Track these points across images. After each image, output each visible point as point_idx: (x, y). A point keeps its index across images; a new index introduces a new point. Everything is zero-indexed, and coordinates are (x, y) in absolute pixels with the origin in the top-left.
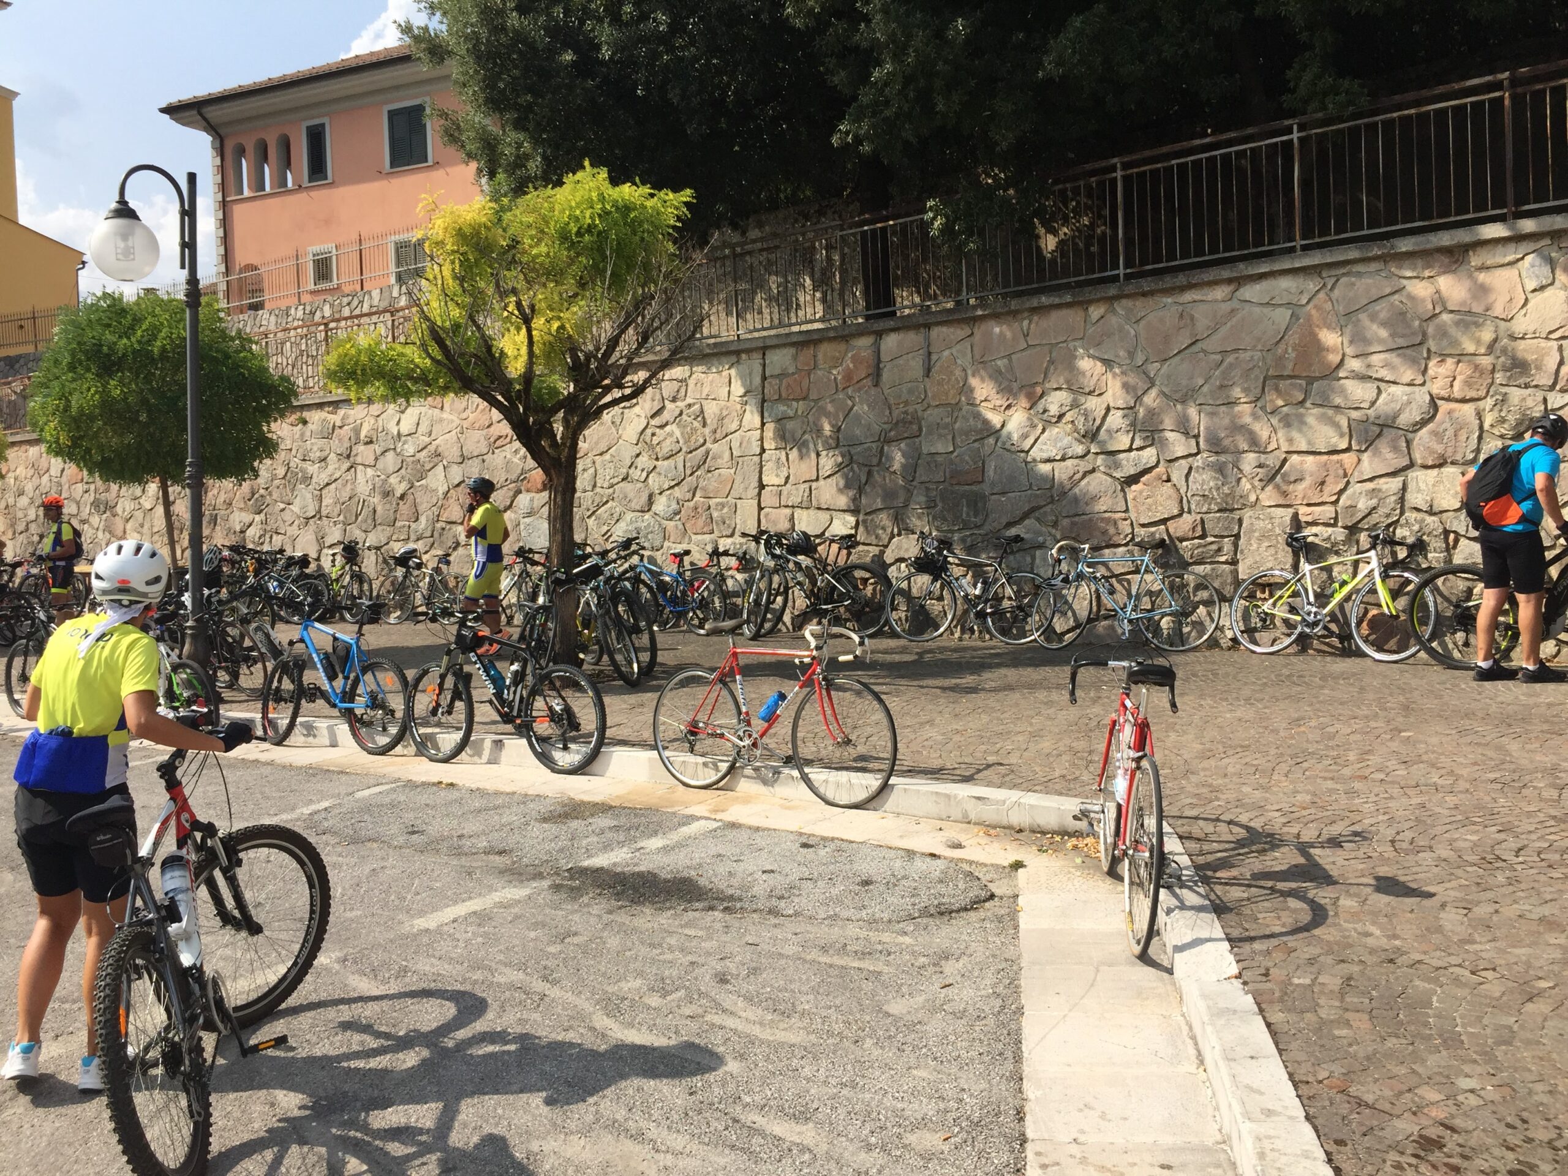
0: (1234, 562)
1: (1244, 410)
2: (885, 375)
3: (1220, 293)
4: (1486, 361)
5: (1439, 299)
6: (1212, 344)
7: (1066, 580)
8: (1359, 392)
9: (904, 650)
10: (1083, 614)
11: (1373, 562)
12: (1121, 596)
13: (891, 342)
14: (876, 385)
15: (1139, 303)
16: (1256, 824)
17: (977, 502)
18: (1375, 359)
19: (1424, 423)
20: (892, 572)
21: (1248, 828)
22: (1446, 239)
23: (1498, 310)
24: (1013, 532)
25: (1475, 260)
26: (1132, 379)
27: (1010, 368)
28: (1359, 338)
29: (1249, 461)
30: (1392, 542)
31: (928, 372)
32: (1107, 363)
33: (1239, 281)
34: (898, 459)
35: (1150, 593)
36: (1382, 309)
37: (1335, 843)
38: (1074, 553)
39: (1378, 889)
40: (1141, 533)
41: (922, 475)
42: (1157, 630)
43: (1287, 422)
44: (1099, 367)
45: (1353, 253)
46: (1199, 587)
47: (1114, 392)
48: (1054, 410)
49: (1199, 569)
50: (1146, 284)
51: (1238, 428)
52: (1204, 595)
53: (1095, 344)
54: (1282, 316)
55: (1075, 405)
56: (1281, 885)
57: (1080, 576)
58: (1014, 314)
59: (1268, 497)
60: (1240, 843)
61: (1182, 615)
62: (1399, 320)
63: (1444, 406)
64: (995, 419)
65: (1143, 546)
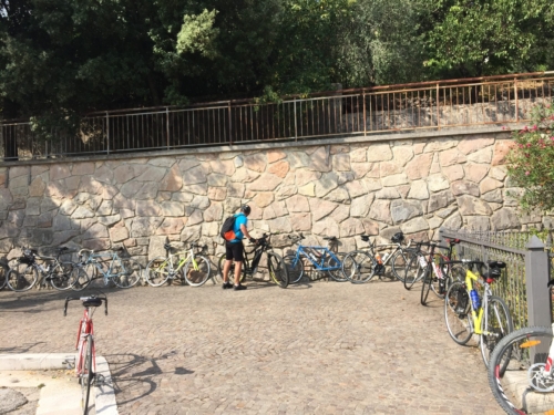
0: (147, 255)
1: (151, 201)
2: (11, 184)
3: (143, 161)
4: (225, 189)
5: (211, 168)
6: (140, 178)
7: (84, 264)
8: (187, 197)
9: (13, 296)
10: (90, 276)
11: (191, 253)
12: (106, 269)
13: (14, 171)
14: (7, 187)
15: (115, 162)
16: (139, 354)
17: (49, 235)
18: (193, 186)
19: (207, 207)
20: (10, 264)
21: (135, 356)
22: (213, 150)
23: (228, 173)
24: (64, 246)
25: (221, 157)
26: (112, 189)
27: (65, 183)
28: (187, 179)
29: (153, 219)
30: (197, 246)
31: (30, 183)
32: (103, 183)
33: (149, 158)
34: (15, 217)
35: (117, 267)
36: (194, 170)
37: (165, 357)
38: (88, 254)
39: (176, 373)
40: (114, 245)
41: (25, 224)
42: (119, 281)
43: (165, 206)
44: (99, 185)
45: (185, 151)
46: (135, 264)
47: (105, 194)
48: (82, 199)
49: (135, 258)
50: (117, 156)
51: (148, 208)
52: (136, 267)
53: (98, 176)
54: (163, 171)
55: (90, 198)
56: (143, 377)
57: (90, 262)
58: (67, 163)
59: (159, 231)
60: (131, 362)
61: (128, 274)
62: (199, 174)
63: (213, 202)
64: (58, 202)
65: (114, 250)
